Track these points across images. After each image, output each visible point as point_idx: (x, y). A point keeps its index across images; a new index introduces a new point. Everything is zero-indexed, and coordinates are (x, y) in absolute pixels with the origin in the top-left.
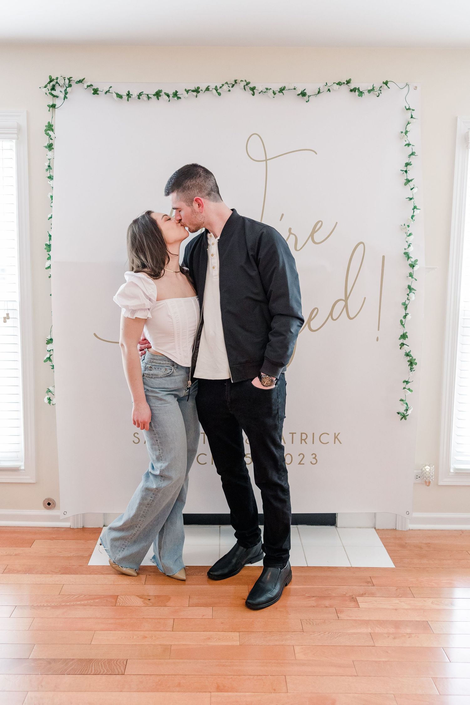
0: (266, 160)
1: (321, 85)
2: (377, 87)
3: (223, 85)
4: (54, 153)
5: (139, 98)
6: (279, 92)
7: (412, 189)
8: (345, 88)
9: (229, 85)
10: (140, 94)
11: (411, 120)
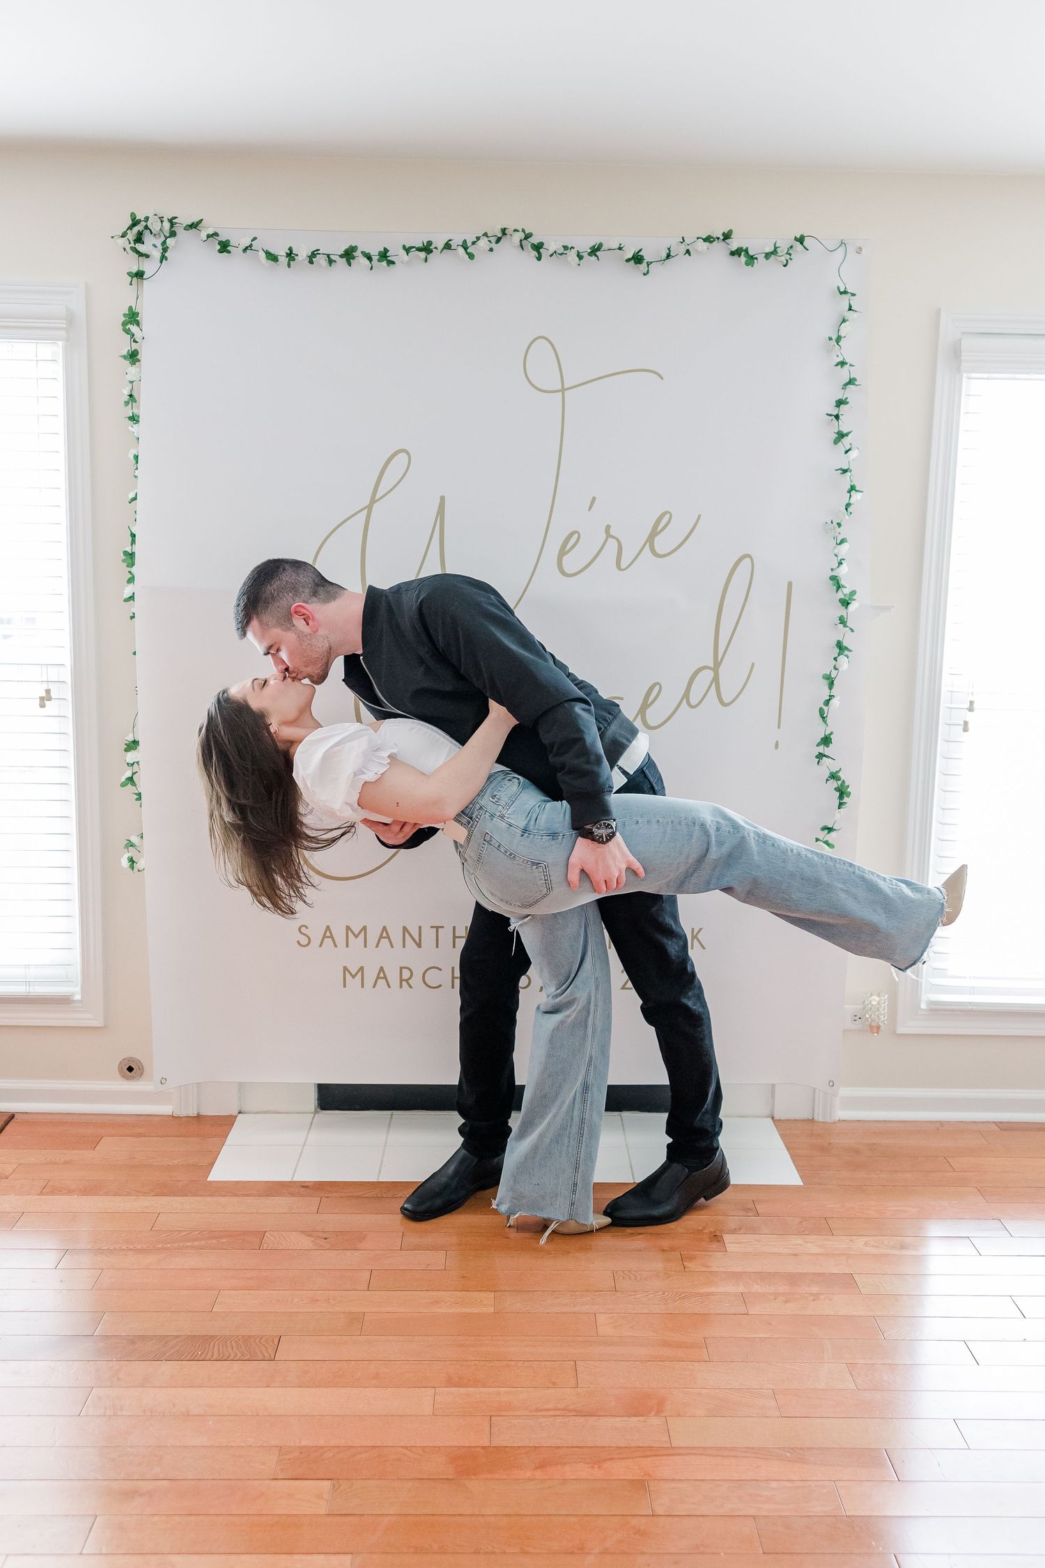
0: (563, 390)
1: (673, 242)
2: (783, 247)
3: (478, 238)
4: (140, 368)
5: (311, 262)
6: (590, 254)
7: (847, 452)
8: (720, 249)
9: (490, 239)
10: (313, 253)
11: (849, 315)
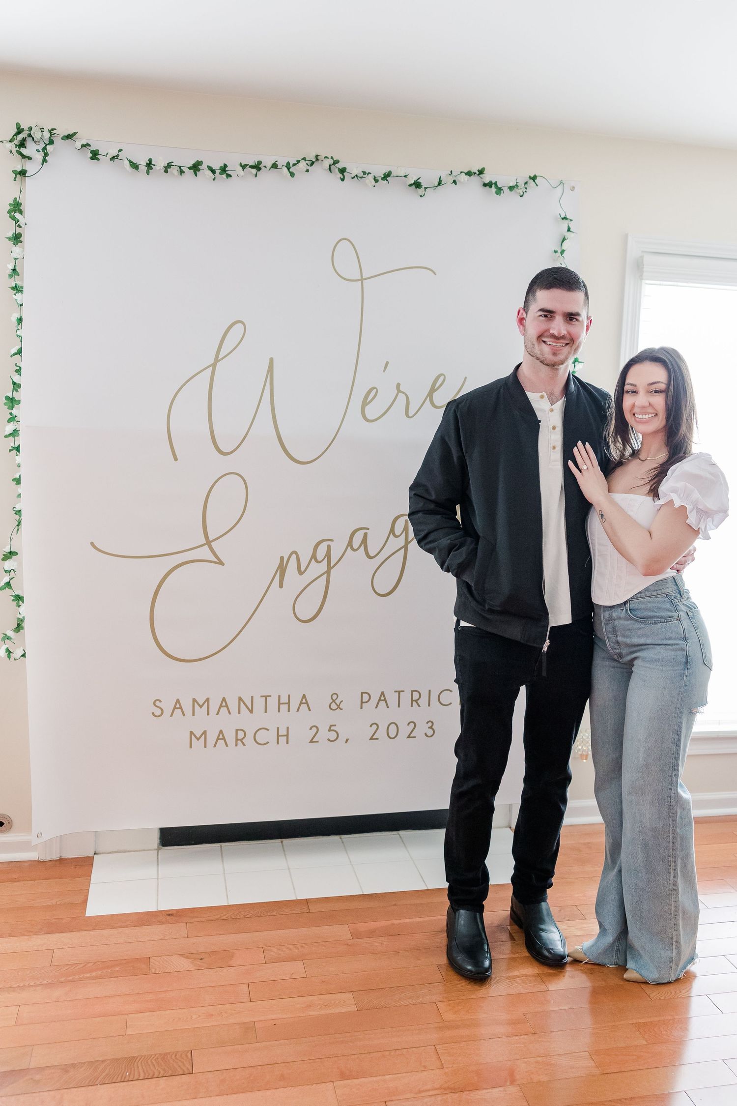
0: (362, 280)
1: (444, 174)
2: (521, 184)
3: (298, 162)
4: (24, 249)
5: (166, 171)
6: (383, 179)
8: (475, 180)
10: (168, 164)
11: (568, 235)
